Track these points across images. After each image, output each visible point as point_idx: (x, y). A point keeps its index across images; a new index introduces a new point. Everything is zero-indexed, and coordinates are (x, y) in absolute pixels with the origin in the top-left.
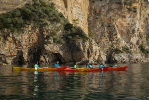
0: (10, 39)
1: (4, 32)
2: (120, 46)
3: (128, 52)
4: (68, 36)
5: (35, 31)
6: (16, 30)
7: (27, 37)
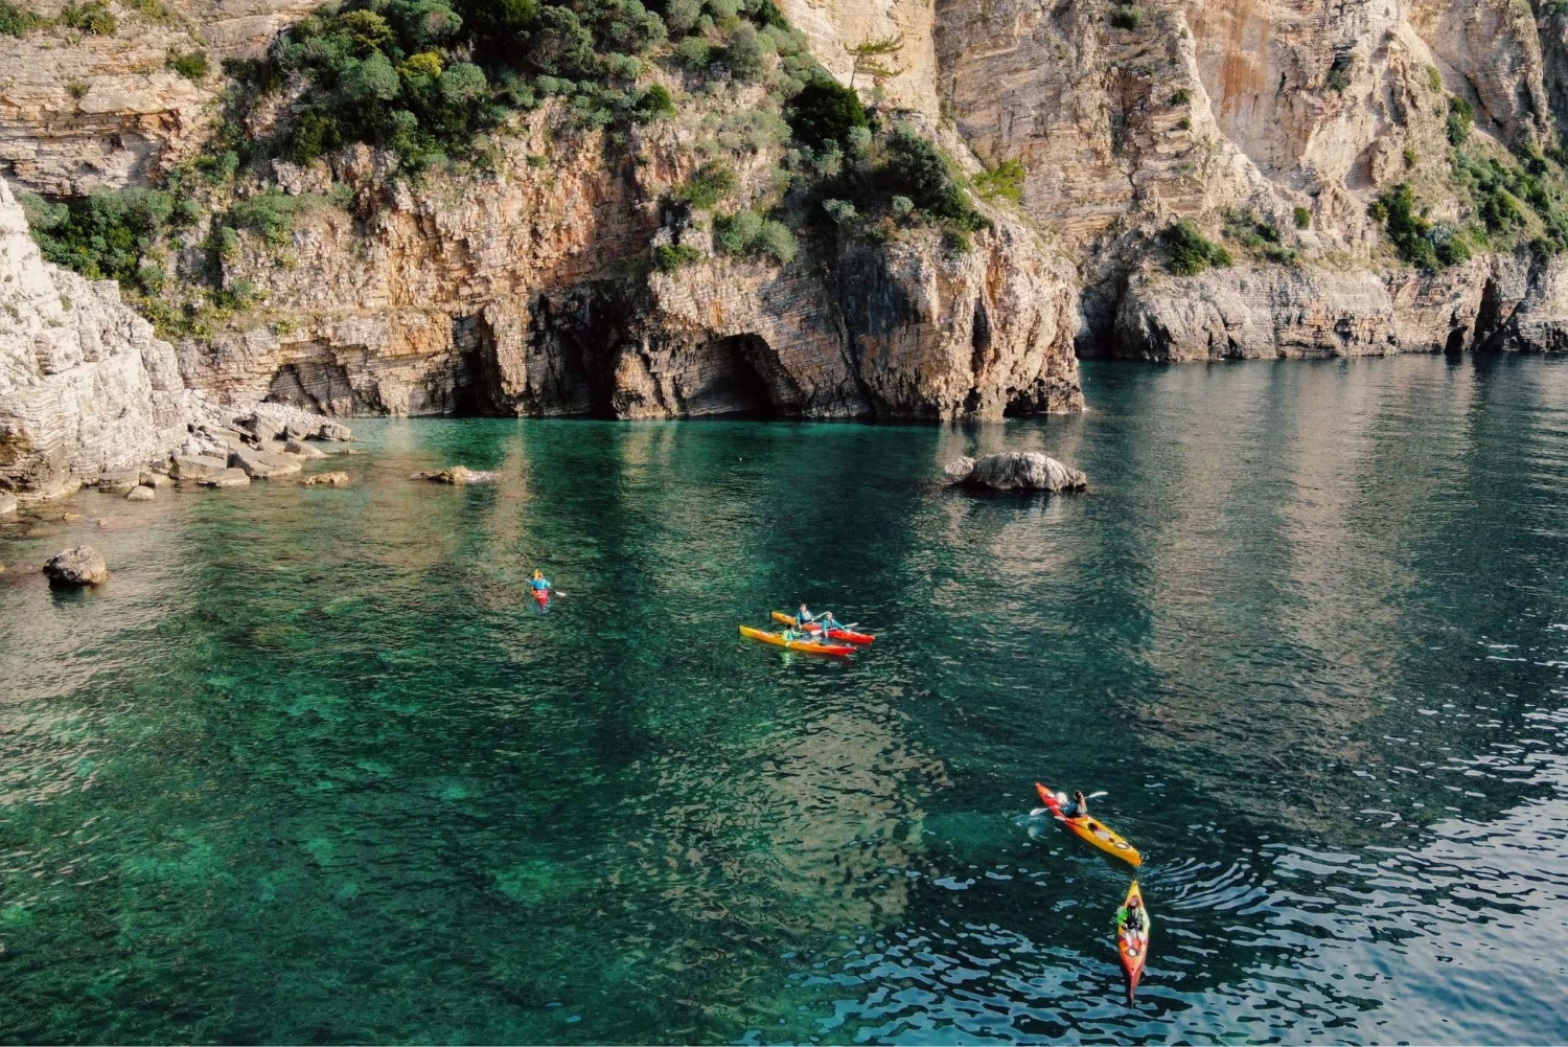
0: (397, 227)
1: (350, 177)
2: (1209, 202)
3: (1276, 258)
4: (831, 204)
5: (570, 158)
6: (437, 159)
7: (514, 206)
